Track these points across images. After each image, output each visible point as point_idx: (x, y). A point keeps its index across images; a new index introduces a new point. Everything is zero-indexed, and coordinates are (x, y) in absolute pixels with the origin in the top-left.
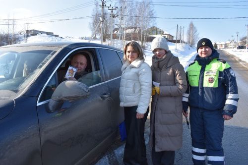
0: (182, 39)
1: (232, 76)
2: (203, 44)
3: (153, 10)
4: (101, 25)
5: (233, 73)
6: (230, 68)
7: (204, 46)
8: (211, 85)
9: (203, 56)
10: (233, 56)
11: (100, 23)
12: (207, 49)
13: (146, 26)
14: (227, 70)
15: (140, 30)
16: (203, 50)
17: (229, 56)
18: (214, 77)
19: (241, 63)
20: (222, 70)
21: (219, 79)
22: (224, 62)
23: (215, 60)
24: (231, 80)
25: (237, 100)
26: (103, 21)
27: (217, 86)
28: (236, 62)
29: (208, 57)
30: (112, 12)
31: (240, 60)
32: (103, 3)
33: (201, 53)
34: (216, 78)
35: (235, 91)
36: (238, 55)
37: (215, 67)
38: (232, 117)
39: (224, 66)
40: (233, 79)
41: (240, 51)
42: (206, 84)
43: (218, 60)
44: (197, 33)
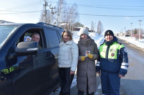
0: (94, 30)
1: (125, 52)
2: (108, 33)
3: (78, 12)
4: (44, 17)
5: (126, 50)
6: (124, 48)
7: (109, 34)
8: (113, 58)
9: (108, 40)
10: (124, 41)
11: (43, 16)
12: (111, 37)
13: (74, 21)
14: (122, 49)
15: (70, 24)
16: (108, 37)
17: (122, 41)
18: (114, 53)
19: (131, 45)
20: (119, 49)
21: (118, 54)
22: (121, 44)
23: (116, 43)
24: (124, 55)
25: (127, 66)
26: (45, 15)
27: (116, 58)
28: (127, 44)
29: (111, 41)
30: (52, 10)
31: (130, 43)
32: (46, 3)
33: (107, 39)
34: (116, 54)
35: (127, 61)
36: (128, 40)
37: (115, 47)
38: (124, 76)
39: (121, 47)
40: (126, 54)
41: (127, 38)
42: (110, 57)
43: (117, 43)
44: (103, 27)
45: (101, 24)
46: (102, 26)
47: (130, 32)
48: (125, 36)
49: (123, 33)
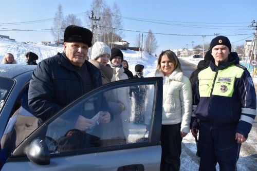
44: (156, 41)
45: (154, 36)
46: (155, 39)
47: (201, 49)
48: (192, 56)
49: (188, 50)
